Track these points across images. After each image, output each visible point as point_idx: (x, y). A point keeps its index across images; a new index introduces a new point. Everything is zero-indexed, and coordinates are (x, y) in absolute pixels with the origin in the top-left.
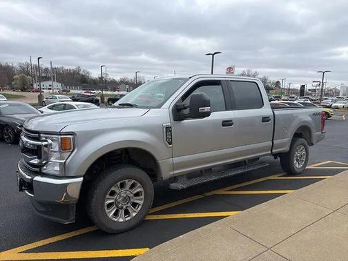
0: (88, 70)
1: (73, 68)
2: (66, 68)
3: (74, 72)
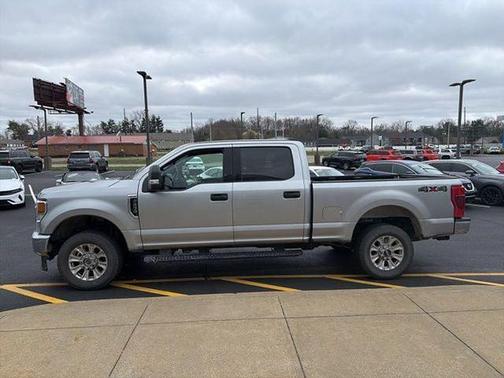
0: (330, 119)
1: (310, 117)
2: (303, 118)
3: (312, 122)
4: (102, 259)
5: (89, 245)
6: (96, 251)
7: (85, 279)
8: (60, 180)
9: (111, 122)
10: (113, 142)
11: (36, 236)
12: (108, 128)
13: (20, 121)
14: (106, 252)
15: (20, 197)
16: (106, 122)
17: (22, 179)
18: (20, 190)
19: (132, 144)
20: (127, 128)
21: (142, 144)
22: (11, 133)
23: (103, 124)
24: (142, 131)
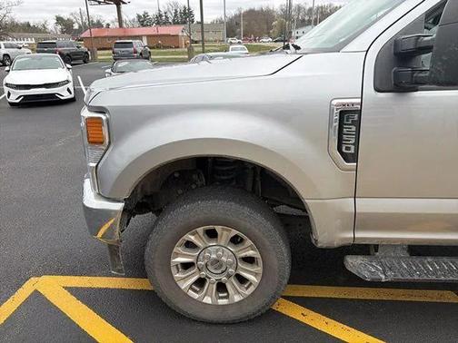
4: (250, 260)
5: (218, 229)
6: (236, 240)
7: (208, 300)
8: (109, 70)
9: (146, 15)
10: (150, 33)
11: (91, 200)
12: (143, 21)
13: (66, 16)
14: (258, 245)
15: (68, 90)
16: (141, 14)
17: (69, 69)
18: (68, 81)
19: (169, 35)
20: (160, 20)
21: (177, 36)
22: (59, 27)
23: (139, 17)
24: (175, 23)
